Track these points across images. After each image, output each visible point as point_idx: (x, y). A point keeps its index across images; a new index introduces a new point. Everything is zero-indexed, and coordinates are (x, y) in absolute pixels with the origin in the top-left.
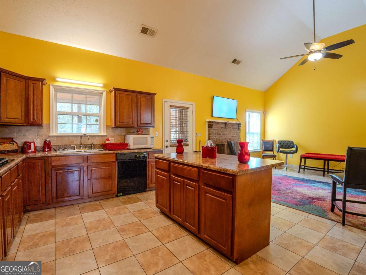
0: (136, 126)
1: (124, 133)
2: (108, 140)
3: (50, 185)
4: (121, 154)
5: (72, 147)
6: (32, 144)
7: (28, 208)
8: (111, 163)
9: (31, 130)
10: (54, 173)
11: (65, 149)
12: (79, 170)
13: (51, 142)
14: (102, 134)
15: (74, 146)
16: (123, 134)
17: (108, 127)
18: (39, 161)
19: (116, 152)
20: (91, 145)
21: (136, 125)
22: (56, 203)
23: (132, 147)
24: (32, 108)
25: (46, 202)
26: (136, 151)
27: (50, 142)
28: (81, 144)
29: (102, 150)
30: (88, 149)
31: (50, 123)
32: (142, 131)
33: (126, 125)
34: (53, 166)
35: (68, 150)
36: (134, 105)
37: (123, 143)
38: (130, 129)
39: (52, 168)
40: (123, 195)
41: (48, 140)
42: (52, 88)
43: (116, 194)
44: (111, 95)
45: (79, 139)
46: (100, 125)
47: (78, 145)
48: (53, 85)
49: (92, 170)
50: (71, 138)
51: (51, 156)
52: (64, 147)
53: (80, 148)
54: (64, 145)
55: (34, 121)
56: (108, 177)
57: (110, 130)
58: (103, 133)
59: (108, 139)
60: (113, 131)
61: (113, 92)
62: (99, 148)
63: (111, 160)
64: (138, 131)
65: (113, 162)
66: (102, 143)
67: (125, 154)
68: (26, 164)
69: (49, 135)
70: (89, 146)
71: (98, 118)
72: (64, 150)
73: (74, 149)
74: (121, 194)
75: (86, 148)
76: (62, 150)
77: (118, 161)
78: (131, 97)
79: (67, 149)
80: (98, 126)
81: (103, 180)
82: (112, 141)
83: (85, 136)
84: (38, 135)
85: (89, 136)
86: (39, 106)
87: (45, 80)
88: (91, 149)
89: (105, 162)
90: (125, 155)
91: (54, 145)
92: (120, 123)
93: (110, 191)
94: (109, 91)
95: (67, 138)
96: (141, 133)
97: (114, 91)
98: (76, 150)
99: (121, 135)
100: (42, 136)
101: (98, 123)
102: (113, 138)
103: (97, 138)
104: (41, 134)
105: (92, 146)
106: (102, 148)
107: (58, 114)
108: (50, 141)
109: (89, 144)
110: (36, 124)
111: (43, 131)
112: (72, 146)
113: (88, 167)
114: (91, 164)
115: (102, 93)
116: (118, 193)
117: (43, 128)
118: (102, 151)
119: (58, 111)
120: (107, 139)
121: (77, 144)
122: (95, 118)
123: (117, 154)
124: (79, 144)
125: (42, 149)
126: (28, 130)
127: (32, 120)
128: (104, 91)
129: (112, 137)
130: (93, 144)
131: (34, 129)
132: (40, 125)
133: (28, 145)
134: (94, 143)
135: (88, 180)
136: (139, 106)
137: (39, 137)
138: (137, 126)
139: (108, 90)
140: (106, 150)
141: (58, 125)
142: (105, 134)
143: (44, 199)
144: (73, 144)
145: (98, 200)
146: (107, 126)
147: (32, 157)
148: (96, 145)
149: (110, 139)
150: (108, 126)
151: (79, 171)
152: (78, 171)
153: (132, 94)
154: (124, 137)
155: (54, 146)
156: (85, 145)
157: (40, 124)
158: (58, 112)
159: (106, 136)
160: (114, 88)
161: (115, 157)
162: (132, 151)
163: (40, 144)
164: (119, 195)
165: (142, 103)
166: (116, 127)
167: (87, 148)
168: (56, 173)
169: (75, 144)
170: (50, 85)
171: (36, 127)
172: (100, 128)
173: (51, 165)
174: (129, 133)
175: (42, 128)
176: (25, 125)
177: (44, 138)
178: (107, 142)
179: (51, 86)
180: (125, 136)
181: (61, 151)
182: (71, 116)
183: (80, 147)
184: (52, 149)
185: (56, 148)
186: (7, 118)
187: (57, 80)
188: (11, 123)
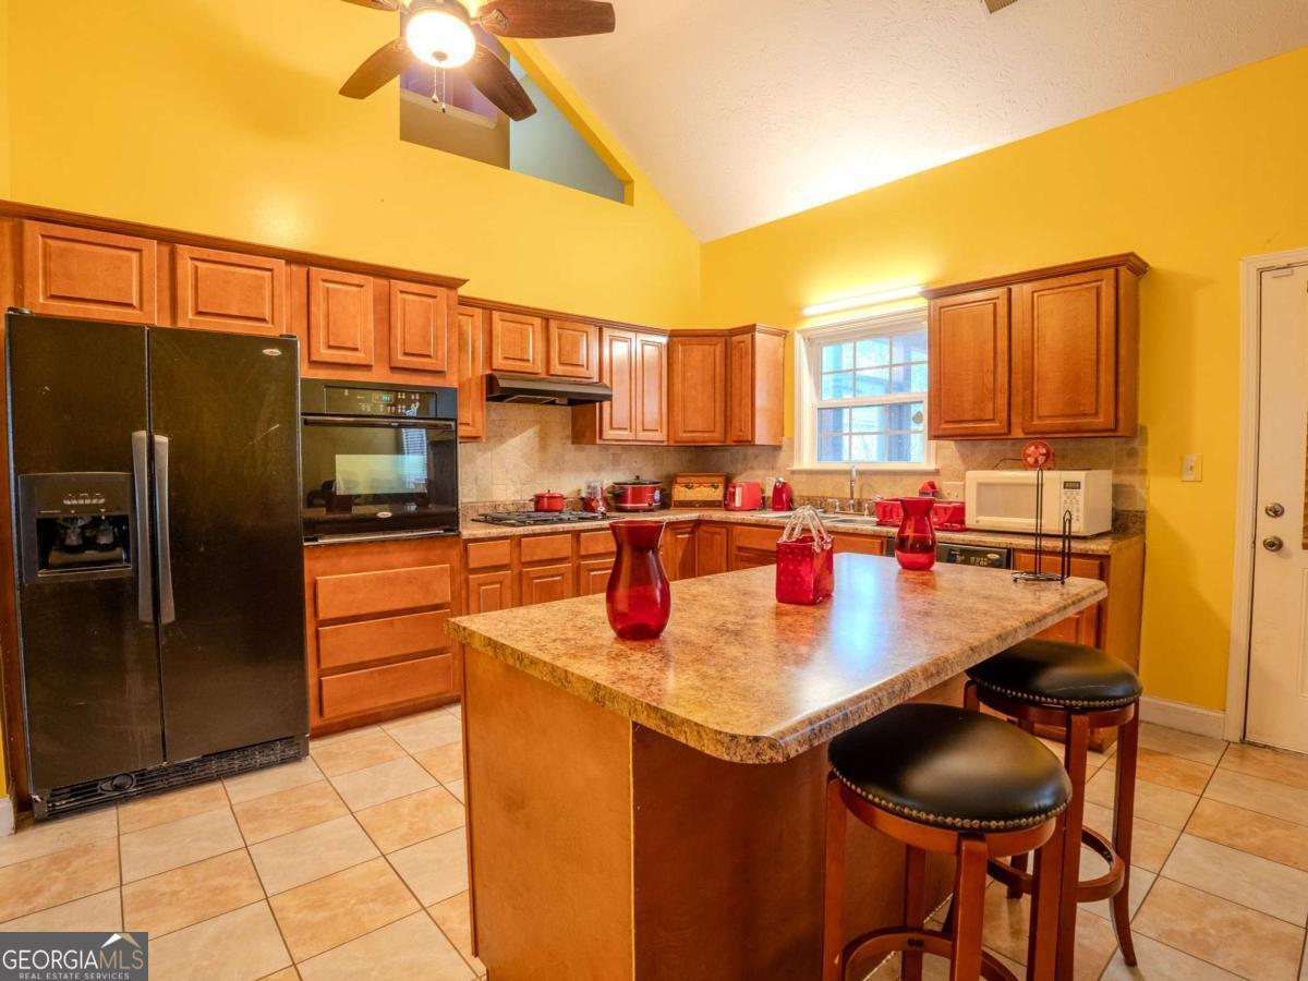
0: (1017, 432)
13: (796, 489)
18: (719, 530)
21: (1019, 426)
27: (788, 485)
28: (852, 498)
31: (794, 436)
34: (739, 549)
41: (783, 480)
42: (798, 339)
51: (734, 521)
55: (741, 433)
57: (952, 451)
59: (932, 483)
69: (790, 469)
71: (921, 407)
78: (991, 308)
87: (758, 327)
91: (801, 496)
100: (779, 470)
101: (921, 426)
102: (961, 483)
108: (784, 483)
110: (743, 441)
129: (957, 477)
144: (833, 496)
147: (707, 518)
153: (996, 292)
155: (799, 498)
157: (750, 441)
167: (866, 511)
170: (794, 332)
179: (797, 334)
183: (850, 505)
186: (685, 432)
187: (806, 312)
188: (694, 442)
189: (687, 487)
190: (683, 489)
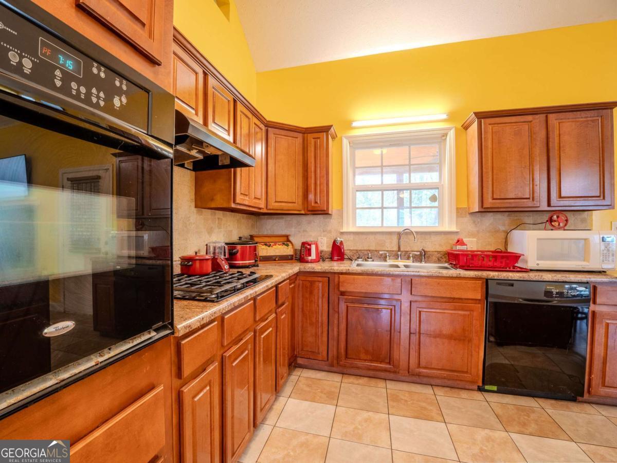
0: (544, 207)
1: (504, 225)
2: (460, 242)
3: (336, 329)
4: (501, 282)
5: (381, 255)
6: (313, 247)
7: (300, 361)
8: (470, 301)
9: (314, 222)
10: (343, 306)
11: (368, 258)
12: (391, 307)
13: (345, 244)
14: (446, 228)
15: (385, 254)
16: (502, 228)
17: (460, 212)
18: (320, 279)
19: (485, 274)
20: (421, 252)
21: (546, 203)
22: (345, 366)
23: (531, 264)
24: (313, 181)
25: (328, 360)
26: (548, 277)
27: (341, 243)
28: (399, 250)
29: (446, 265)
30: (413, 262)
31: (342, 208)
32: (567, 221)
33: (513, 205)
34: (343, 293)
35: (373, 261)
36: (539, 150)
37: (501, 252)
38: (522, 214)
39: (340, 296)
40: (498, 392)
41: (339, 239)
42: (345, 142)
43: (481, 384)
44: (466, 134)
45: (395, 238)
46: (440, 208)
47: (393, 251)
48: (347, 138)
49: (420, 312)
50: (379, 237)
51: (338, 271)
52: (366, 255)
53: (397, 259)
54: (367, 250)
55: (316, 205)
56: (460, 338)
57: (467, 219)
58: (449, 226)
59: (462, 240)
60: (474, 222)
61: (475, 126)
62: (439, 261)
63: (470, 295)
64: (551, 220)
65: (476, 300)
66: (445, 248)
67: (510, 283)
68: (301, 282)
69: (341, 231)
70: (416, 255)
71: (436, 192)
72: (366, 260)
73: (385, 261)
74: (495, 388)
75: (408, 258)
76: (363, 261)
77: (490, 300)
78: (527, 127)
79: (371, 258)
80: (435, 211)
81: (446, 341)
82: (472, 244)
83: (408, 232)
84: (324, 231)
85: (417, 233)
86: (324, 177)
87: (332, 128)
88: (421, 261)
89: (454, 298)
90: (512, 285)
91: (350, 250)
92: (494, 201)
93: (463, 372)
94: (462, 126)
95: (372, 237)
96: (561, 225)
97: (476, 123)
98: (390, 262)
99: (497, 231)
100: (330, 232)
101: (436, 204)
102: (475, 239)
103: (434, 238)
104: (329, 228)
105: (422, 256)
106: (446, 262)
107: (357, 191)
108: (341, 241)
109: (416, 249)
110: (318, 211)
111: (333, 222)
112: (380, 252)
113: (412, 303)
114: (419, 299)
115: (445, 135)
116: (484, 383)
117: (333, 218)
118: (446, 268)
119: (356, 184)
120: (458, 241)
121: (391, 250)
122: (430, 193)
123: (487, 281)
124: (396, 248)
125: (329, 256)
126: (309, 223)
127: (313, 204)
128: (450, 129)
129: (472, 235)
130: (425, 252)
131: (318, 220)
132: (325, 213)
133: (306, 247)
134: (426, 250)
135: (410, 333)
136: (557, 148)
137: (325, 233)
138: (549, 205)
139: (459, 126)
140: (456, 268)
141: (358, 211)
142: (454, 229)
143: (325, 353)
144: (384, 249)
145: (432, 385)
146: (457, 209)
147: (308, 270)
148: (431, 253)
149: (465, 240)
150: (460, 208)
151: (391, 310)
152: (389, 311)
153: (530, 118)
154: (503, 235)
155: (348, 251)
156: (408, 251)
157: (324, 211)
158: (357, 186)
159: (457, 233)
160: (476, 114)
161: (482, 288)
162: (533, 276)
163: (327, 246)
164: (487, 387)
165: (565, 138)
166: (484, 210)
167: (411, 259)
168: (347, 307)
169: (387, 249)
170: (343, 138)
171: (320, 216)
172: (440, 215)
173: (339, 290)
174: (520, 226)
175: (331, 218)
176: (303, 212)
177: (333, 236)
178: (459, 247)
179: (345, 139)
180: (507, 233)
181: (360, 261)
182: (380, 192)
183: (396, 257)
184: (346, 257)
185: (353, 256)
186: (276, 202)
187: (354, 124)
188: (282, 210)
189: (266, 245)
190: (264, 247)
